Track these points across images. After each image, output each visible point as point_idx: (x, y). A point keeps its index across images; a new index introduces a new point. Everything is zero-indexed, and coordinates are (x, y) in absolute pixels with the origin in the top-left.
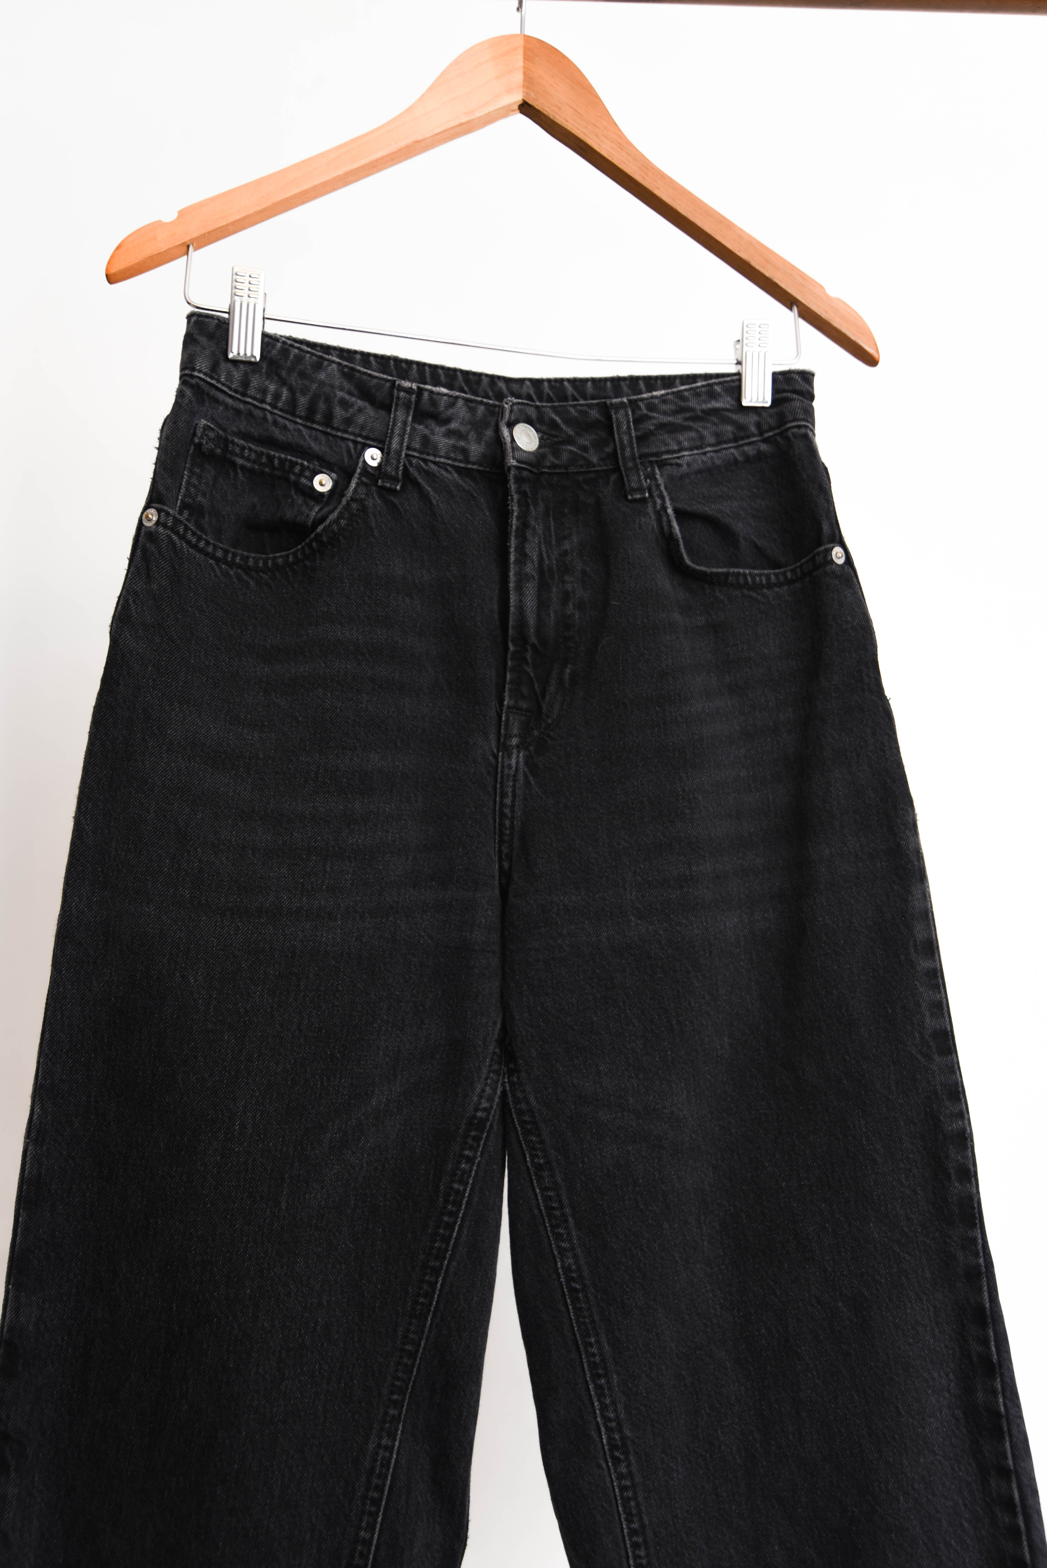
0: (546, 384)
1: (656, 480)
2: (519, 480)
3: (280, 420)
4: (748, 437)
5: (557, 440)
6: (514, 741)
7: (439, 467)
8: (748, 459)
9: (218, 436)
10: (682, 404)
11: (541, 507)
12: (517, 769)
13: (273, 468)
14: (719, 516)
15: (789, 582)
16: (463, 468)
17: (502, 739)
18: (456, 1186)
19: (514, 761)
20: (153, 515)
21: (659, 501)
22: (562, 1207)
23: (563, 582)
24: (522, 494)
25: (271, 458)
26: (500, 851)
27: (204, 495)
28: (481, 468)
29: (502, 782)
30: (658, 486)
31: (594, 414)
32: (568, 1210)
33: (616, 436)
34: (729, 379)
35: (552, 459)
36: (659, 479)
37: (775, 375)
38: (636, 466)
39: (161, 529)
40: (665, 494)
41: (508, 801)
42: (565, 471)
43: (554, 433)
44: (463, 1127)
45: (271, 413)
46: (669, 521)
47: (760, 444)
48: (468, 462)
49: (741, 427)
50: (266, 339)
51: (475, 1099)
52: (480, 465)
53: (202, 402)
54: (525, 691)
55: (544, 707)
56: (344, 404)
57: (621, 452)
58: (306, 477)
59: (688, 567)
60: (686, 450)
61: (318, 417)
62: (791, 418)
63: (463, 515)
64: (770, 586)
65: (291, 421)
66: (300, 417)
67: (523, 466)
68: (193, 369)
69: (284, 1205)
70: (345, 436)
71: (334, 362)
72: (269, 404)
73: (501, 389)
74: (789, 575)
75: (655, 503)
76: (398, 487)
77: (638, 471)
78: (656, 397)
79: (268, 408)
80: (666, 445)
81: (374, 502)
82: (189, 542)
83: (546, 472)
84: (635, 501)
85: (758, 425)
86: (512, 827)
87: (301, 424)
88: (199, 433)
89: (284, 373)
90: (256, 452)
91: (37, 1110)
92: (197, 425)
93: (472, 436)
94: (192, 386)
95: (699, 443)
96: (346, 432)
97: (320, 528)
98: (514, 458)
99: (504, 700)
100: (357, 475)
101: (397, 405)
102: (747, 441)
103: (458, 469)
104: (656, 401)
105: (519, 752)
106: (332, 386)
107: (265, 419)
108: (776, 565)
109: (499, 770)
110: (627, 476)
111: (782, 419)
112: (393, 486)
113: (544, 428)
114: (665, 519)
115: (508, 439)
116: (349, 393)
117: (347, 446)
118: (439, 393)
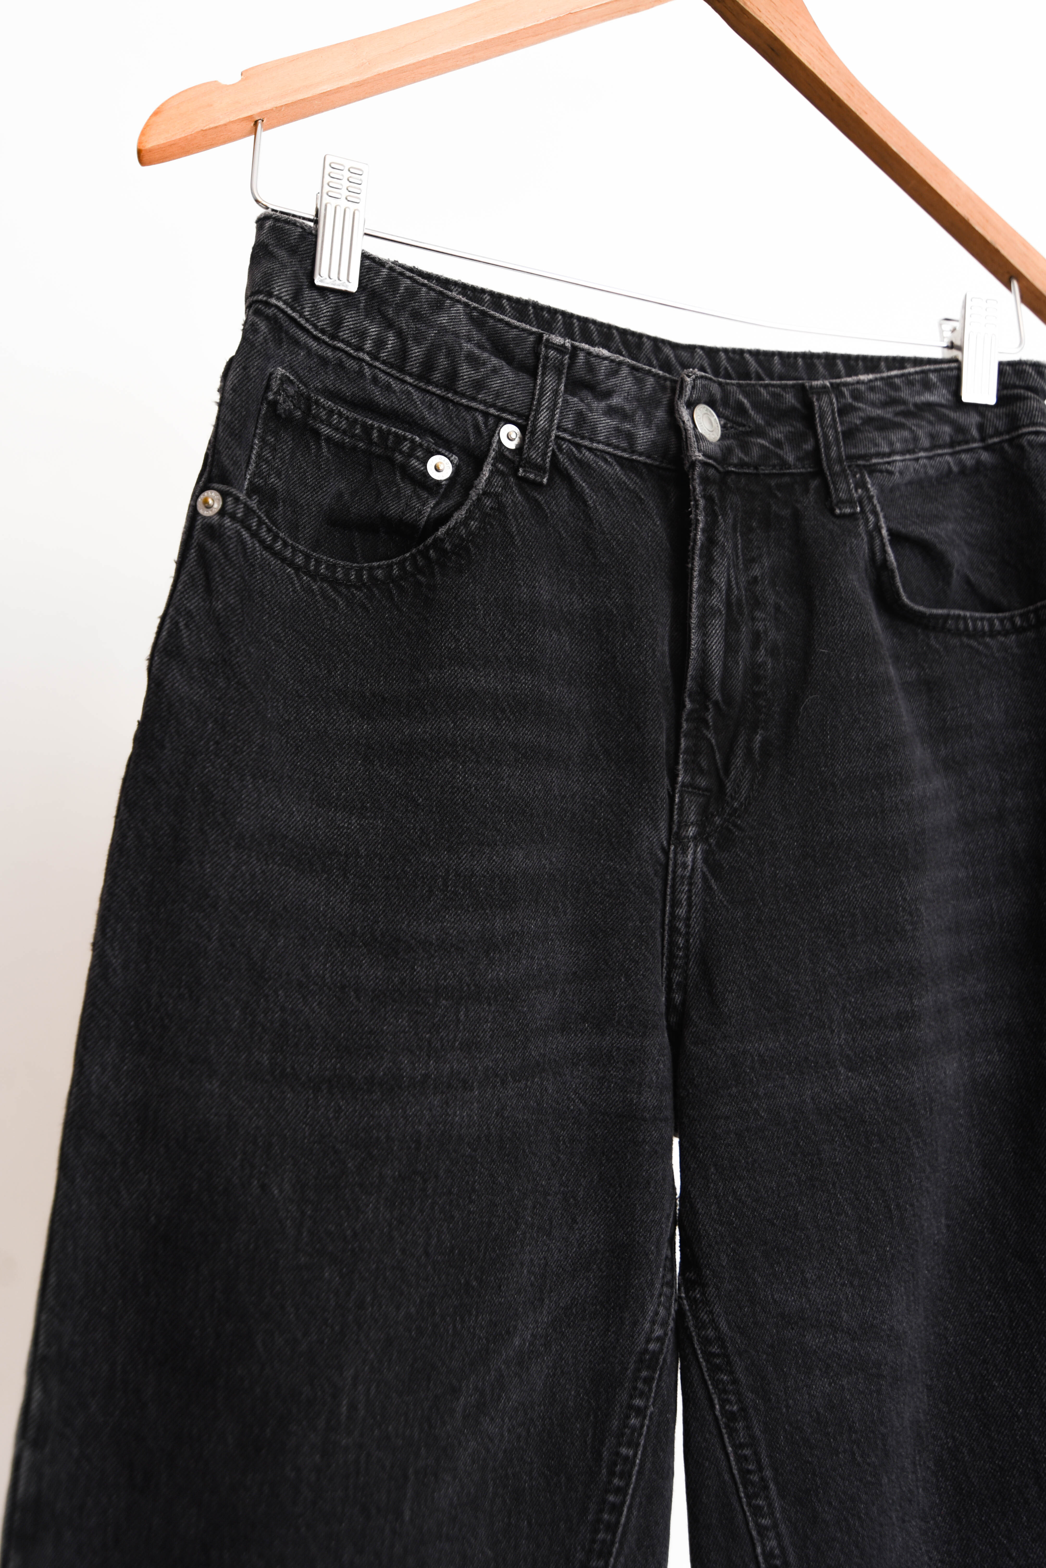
1: (865, 490)
2: (705, 480)
3: (382, 376)
4: (967, 442)
5: (744, 429)
6: (691, 831)
7: (596, 455)
8: (963, 470)
9: (300, 394)
10: (892, 393)
11: (730, 518)
12: (693, 869)
13: (370, 442)
14: (934, 541)
15: (1017, 630)
16: (627, 459)
17: (674, 828)
18: (624, 1451)
19: (690, 858)
20: (213, 500)
21: (872, 518)
22: (760, 1469)
23: (753, 619)
24: (709, 499)
25: (367, 430)
26: (669, 979)
27: (279, 475)
28: (648, 461)
29: (673, 886)
30: (870, 498)
31: (790, 399)
32: (768, 1473)
33: (819, 430)
34: (945, 366)
35: (741, 455)
36: (872, 489)
37: (1001, 364)
38: (843, 470)
39: (227, 522)
40: (879, 508)
41: (682, 912)
42: (755, 471)
43: (739, 420)
44: (632, 1366)
45: (371, 366)
46: (883, 545)
47: (981, 452)
48: (634, 452)
49: (960, 429)
50: (367, 262)
51: (647, 1325)
52: (648, 457)
53: (279, 343)
54: (704, 764)
55: (729, 785)
56: (473, 360)
57: (825, 450)
58: (417, 458)
59: (904, 606)
60: (898, 453)
61: (437, 376)
62: (1026, 421)
63: (628, 523)
64: (993, 634)
65: (397, 378)
66: (411, 375)
67: (710, 461)
68: (270, 294)
69: (407, 1516)
70: (473, 404)
71: (459, 301)
72: (368, 353)
73: (667, 357)
74: (1018, 621)
75: (867, 521)
76: (545, 480)
77: (846, 477)
78: (863, 382)
79: (368, 358)
80: (875, 445)
81: (514, 498)
82: (262, 542)
83: (735, 472)
84: (843, 516)
85: (981, 427)
86: (687, 947)
87: (410, 384)
88: (275, 386)
89: (390, 312)
90: (347, 418)
92: (271, 374)
93: (639, 416)
94: (267, 318)
95: (911, 446)
96: (474, 399)
97: (442, 530)
98: (700, 451)
99: (677, 776)
100: (490, 460)
101: (544, 367)
102: (965, 447)
103: (619, 460)
104: (862, 388)
105: (696, 846)
106: (456, 335)
107: (361, 373)
108: (995, 608)
109: (670, 869)
110: (834, 483)
111: (1014, 423)
112: (537, 479)
113: (727, 413)
114: (877, 541)
115: (689, 424)
116: (480, 346)
117: (475, 419)
118: (598, 355)
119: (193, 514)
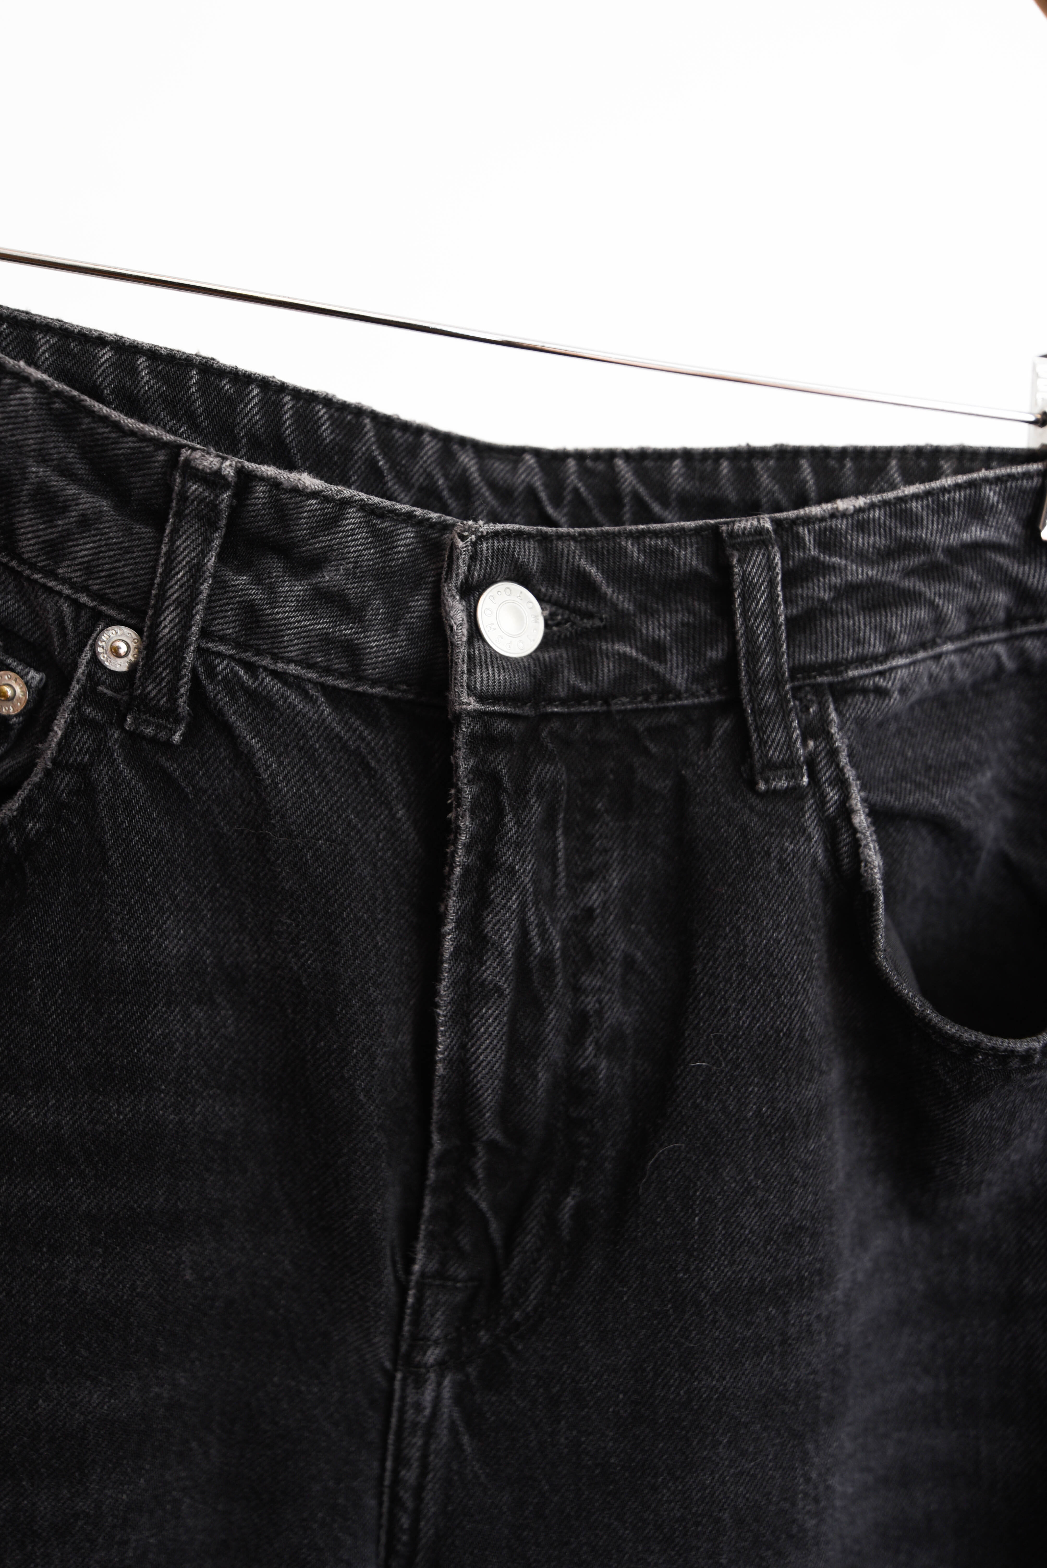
1: (829, 737)
2: (482, 746)
6: (432, 1355)
7: (285, 683)
10: (904, 533)
11: (536, 809)
12: (434, 1413)
14: (958, 815)
16: (346, 691)
17: (404, 1347)
19: (428, 1396)
21: (832, 793)
23: (576, 990)
24: (487, 780)
28: (392, 694)
29: (398, 1436)
30: (833, 754)
31: (688, 558)
33: (739, 622)
35: (574, 680)
36: (837, 736)
38: (782, 701)
40: (850, 773)
41: (410, 1475)
42: (605, 708)
43: (582, 604)
48: (360, 679)
52: (391, 687)
55: (508, 1281)
57: (747, 663)
60: (901, 653)
63: (339, 816)
70: (53, 584)
76: (177, 738)
77: (786, 714)
78: (844, 515)
80: (858, 642)
81: (114, 773)
83: (557, 714)
84: (773, 794)
86: (414, 1530)
95: (928, 635)
96: (52, 575)
98: (471, 691)
99: (413, 1261)
100: (69, 701)
101: (179, 515)
103: (331, 693)
104: (842, 524)
105: (441, 1377)
109: (395, 1407)
110: (759, 729)
112: (163, 735)
113: (557, 593)
114: (844, 837)
115: (462, 633)
116: (65, 471)
117: (59, 613)
118: (296, 491)
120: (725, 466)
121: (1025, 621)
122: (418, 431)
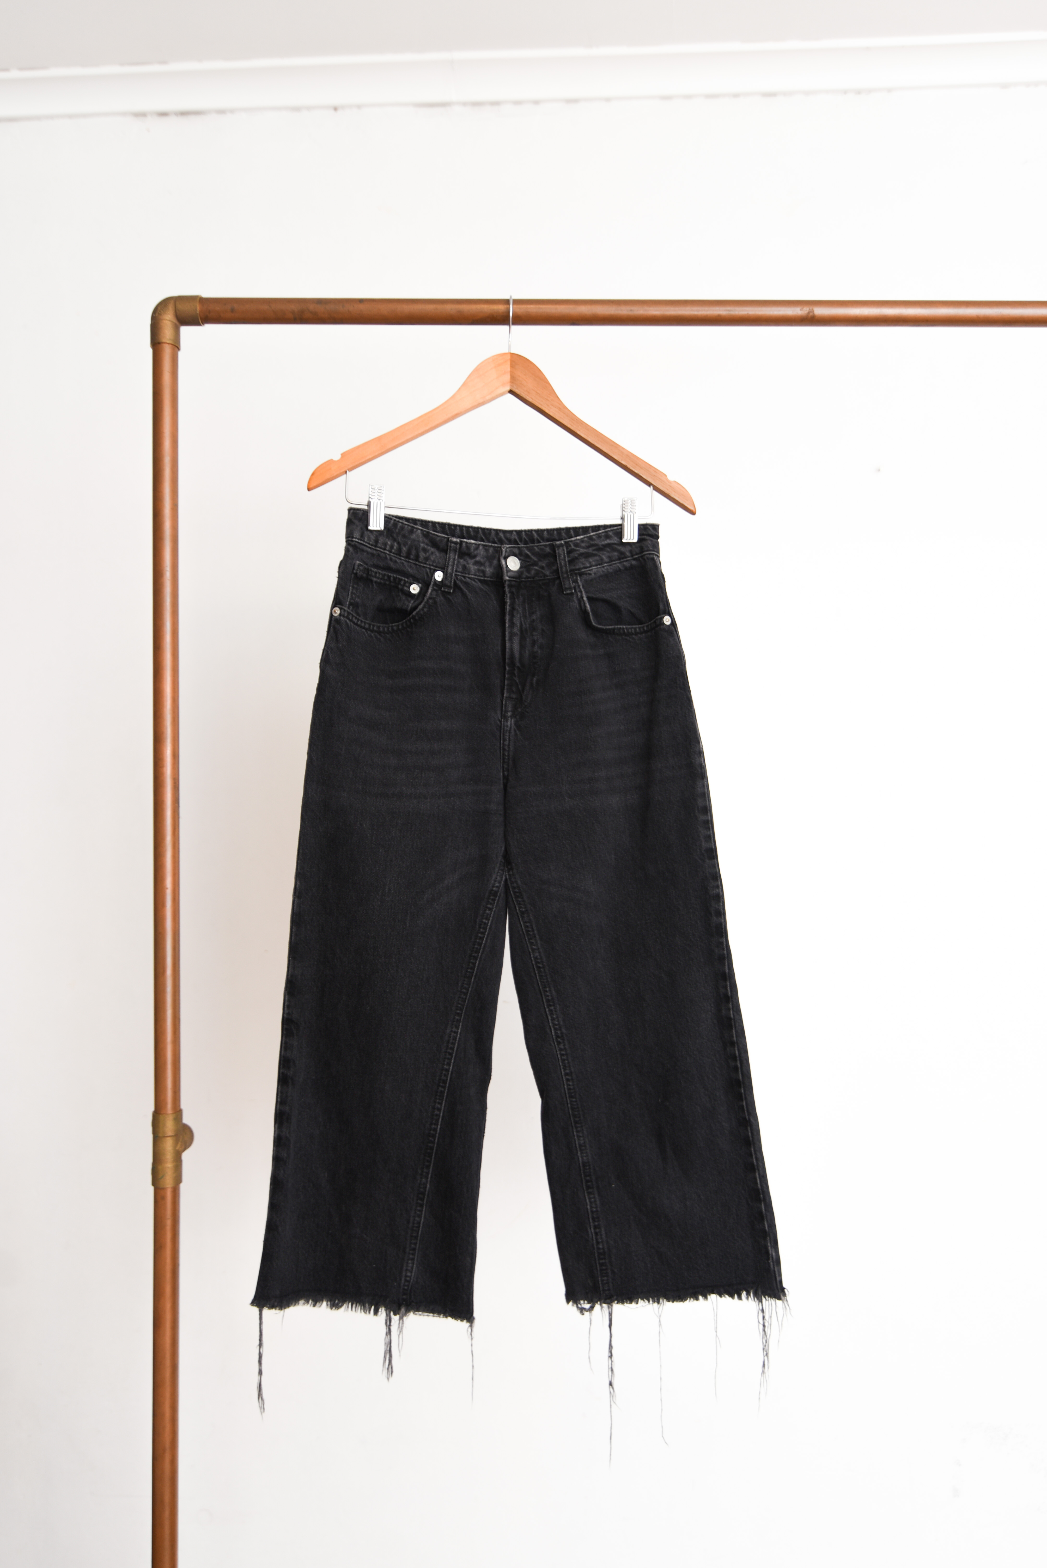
0: (523, 533)
1: (578, 583)
2: (510, 586)
3: (393, 558)
4: (626, 558)
5: (528, 563)
6: (509, 714)
7: (471, 579)
8: (626, 568)
9: (365, 568)
10: (592, 542)
11: (521, 599)
12: (511, 727)
13: (390, 581)
14: (612, 599)
15: (646, 632)
16: (483, 580)
17: (503, 713)
18: (484, 921)
19: (509, 724)
20: (337, 611)
21: (579, 594)
22: (533, 931)
23: (533, 635)
24: (511, 593)
25: (389, 577)
26: (503, 767)
27: (359, 597)
28: (491, 579)
29: (503, 734)
30: (579, 586)
31: (547, 550)
32: (536, 932)
33: (558, 561)
34: (615, 528)
35: (526, 574)
36: (580, 582)
37: (640, 526)
38: (568, 576)
39: (342, 618)
40: (583, 590)
41: (507, 743)
42: (534, 580)
43: (527, 560)
44: (487, 894)
45: (389, 555)
46: (585, 604)
47: (632, 561)
48: (485, 577)
49: (622, 553)
50: (386, 519)
51: (493, 882)
52: (491, 578)
53: (356, 552)
54: (514, 689)
55: (524, 697)
56: (425, 550)
57: (560, 569)
58: (406, 586)
59: (594, 626)
60: (594, 566)
61: (412, 557)
62: (646, 549)
63: (484, 603)
64: (636, 634)
65: (398, 558)
66: (403, 557)
67: (512, 579)
68: (353, 537)
69: (408, 924)
70: (425, 565)
71: (419, 529)
72: (388, 551)
73: (501, 537)
74: (645, 628)
75: (577, 595)
76: (451, 591)
77: (569, 579)
78: (579, 539)
79: (387, 552)
80: (583, 564)
81: (440, 599)
82: (354, 622)
83: (524, 581)
84: (567, 594)
85: (631, 552)
86: (509, 755)
87: (403, 560)
88: (356, 568)
89: (395, 536)
90: (382, 574)
91: (298, 883)
92: (355, 564)
93: (487, 564)
94: (352, 546)
95: (600, 562)
96: (425, 564)
97: (414, 613)
98: (507, 576)
99: (504, 694)
100: (431, 586)
101: (450, 550)
102: (625, 560)
103: (480, 581)
104: (579, 541)
105: (511, 719)
106: (418, 541)
107: (386, 558)
108: (641, 623)
109: (502, 727)
110: (564, 582)
111: (642, 550)
112: (449, 591)
113: (522, 558)
114: (582, 602)
115: (505, 566)
116: (427, 544)
117: (426, 571)
118: (470, 543)
119: (331, 616)
120: (555, 532)
121: (623, 559)
122: (490, 530)
